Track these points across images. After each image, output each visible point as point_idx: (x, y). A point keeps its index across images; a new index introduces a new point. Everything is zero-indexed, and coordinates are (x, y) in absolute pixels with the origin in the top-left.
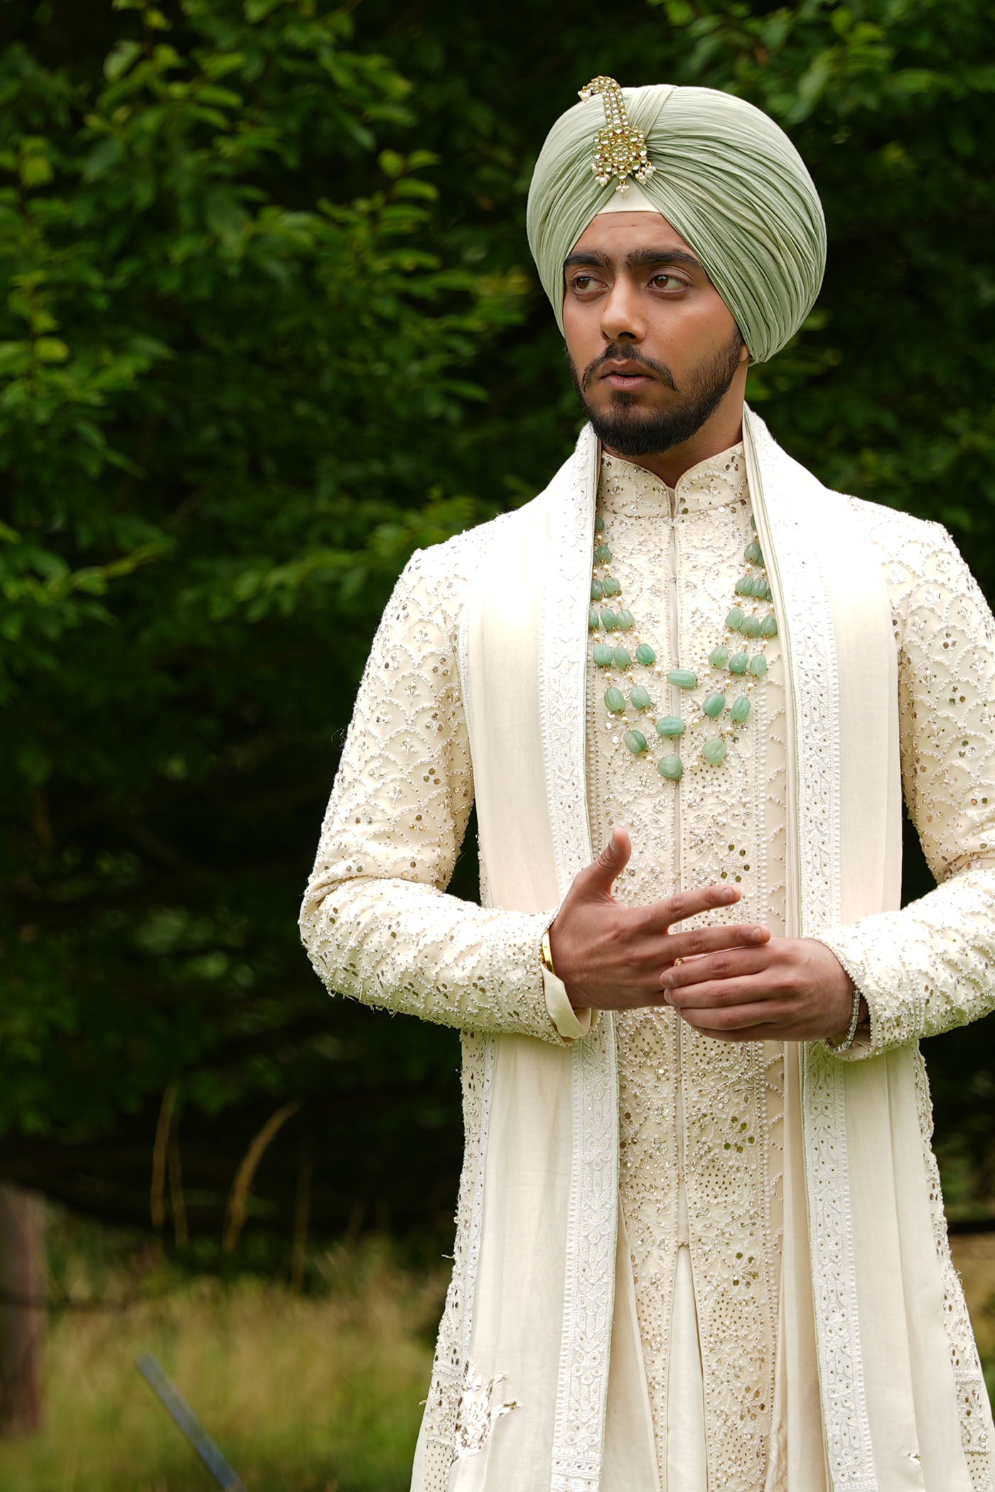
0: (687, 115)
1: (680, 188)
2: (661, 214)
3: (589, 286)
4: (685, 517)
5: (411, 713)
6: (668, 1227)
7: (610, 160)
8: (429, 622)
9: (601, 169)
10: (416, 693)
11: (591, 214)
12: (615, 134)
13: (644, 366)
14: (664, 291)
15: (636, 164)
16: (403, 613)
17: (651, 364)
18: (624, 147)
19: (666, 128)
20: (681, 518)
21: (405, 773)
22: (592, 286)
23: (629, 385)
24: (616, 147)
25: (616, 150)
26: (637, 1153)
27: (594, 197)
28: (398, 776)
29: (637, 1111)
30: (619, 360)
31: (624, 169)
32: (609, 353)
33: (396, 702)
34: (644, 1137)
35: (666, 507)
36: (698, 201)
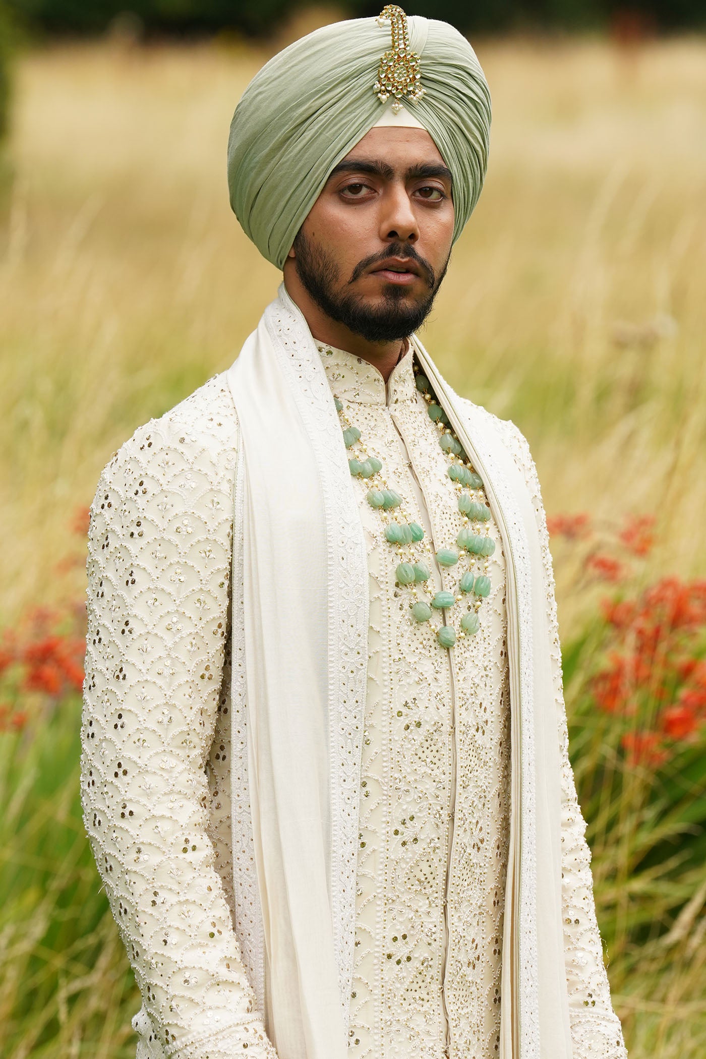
0: (446, 45)
1: (437, 109)
2: (428, 132)
3: (361, 193)
4: (397, 406)
5: (205, 574)
6: (435, 1035)
7: (392, 80)
8: (219, 491)
9: (383, 88)
10: (212, 556)
11: (366, 127)
12: (399, 57)
13: (418, 264)
14: (429, 201)
15: (411, 85)
16: (140, 489)
17: (423, 263)
18: (404, 70)
19: (432, 55)
20: (394, 407)
21: (199, 628)
22: (364, 192)
23: (404, 280)
24: (398, 69)
25: (398, 71)
26: (410, 969)
27: (371, 111)
28: (194, 631)
29: (412, 932)
30: (402, 258)
31: (402, 89)
32: (391, 251)
33: (190, 563)
34: (416, 955)
35: (382, 397)
36: (451, 123)
